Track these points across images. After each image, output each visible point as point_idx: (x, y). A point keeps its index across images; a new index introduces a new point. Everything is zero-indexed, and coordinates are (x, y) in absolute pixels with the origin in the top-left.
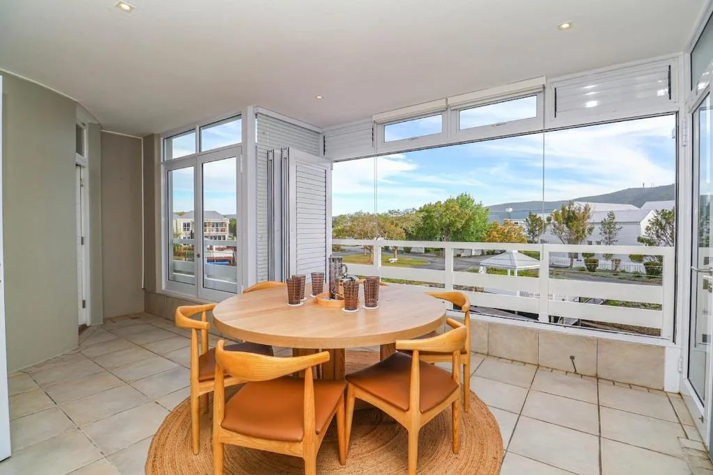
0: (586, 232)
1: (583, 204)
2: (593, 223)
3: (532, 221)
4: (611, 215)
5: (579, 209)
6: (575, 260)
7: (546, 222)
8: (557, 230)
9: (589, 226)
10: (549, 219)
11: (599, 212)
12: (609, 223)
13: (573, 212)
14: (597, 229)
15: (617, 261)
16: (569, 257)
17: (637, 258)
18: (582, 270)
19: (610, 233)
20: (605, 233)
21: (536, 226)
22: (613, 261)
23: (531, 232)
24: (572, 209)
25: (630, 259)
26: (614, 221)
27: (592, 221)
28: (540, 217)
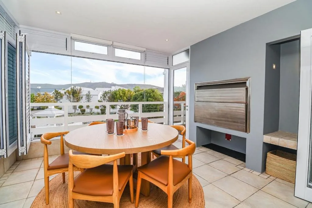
0: (81, 98)
1: (79, 88)
2: (83, 95)
3: (56, 93)
4: (89, 92)
5: (78, 89)
6: (76, 110)
7: (64, 94)
8: (69, 97)
9: (81, 96)
10: (65, 93)
11: (85, 91)
12: (89, 95)
13: (75, 90)
14: (84, 97)
15: (91, 109)
16: (73, 109)
17: (97, 107)
18: (79, 114)
19: (89, 99)
20: (87, 99)
21: (58, 96)
22: (90, 109)
23: (56, 98)
24: (75, 89)
25: (95, 108)
26: (90, 94)
27: (82, 94)
28: (60, 92)
